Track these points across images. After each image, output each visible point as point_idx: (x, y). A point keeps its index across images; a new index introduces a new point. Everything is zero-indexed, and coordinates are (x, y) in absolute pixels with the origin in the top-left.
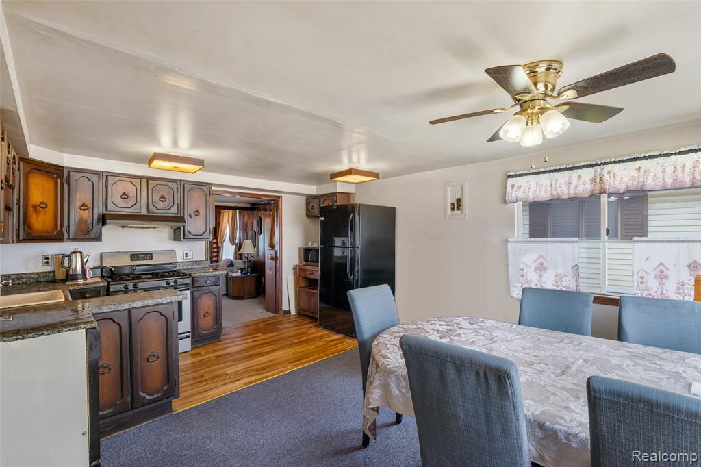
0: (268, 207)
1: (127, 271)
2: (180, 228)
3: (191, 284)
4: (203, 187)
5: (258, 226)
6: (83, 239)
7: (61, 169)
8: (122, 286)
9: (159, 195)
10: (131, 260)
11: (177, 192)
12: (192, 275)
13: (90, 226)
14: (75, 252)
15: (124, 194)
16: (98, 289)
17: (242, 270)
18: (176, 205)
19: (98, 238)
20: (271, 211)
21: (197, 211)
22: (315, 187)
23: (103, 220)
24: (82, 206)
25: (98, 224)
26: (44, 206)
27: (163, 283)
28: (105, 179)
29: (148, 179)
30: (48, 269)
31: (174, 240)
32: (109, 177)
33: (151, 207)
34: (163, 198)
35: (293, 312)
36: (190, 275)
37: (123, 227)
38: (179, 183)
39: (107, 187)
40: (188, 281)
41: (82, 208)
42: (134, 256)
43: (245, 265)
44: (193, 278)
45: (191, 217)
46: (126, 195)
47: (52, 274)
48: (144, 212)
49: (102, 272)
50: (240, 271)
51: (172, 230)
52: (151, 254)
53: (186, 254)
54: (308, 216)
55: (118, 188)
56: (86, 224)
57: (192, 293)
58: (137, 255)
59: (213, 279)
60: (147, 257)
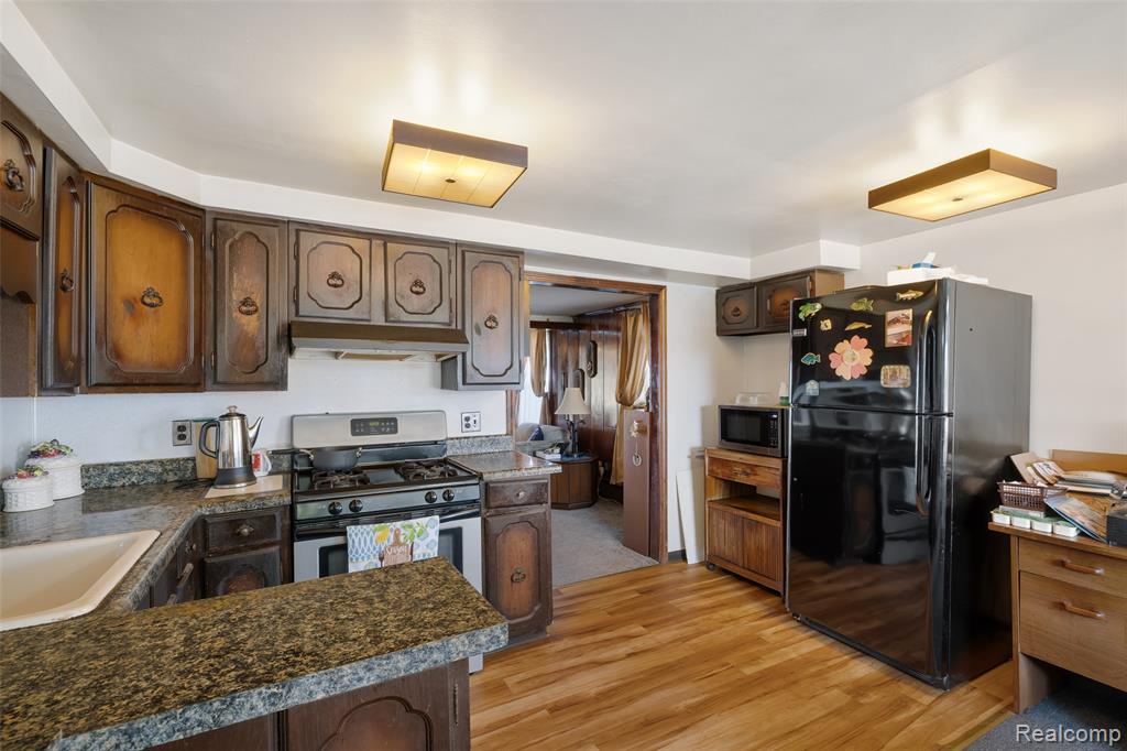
0: (612, 322)
1: (342, 461)
2: (455, 357)
3: (482, 502)
4: (504, 260)
5: (589, 360)
6: (246, 384)
7: (199, 213)
8: (325, 506)
9: (410, 279)
10: (354, 434)
11: (450, 272)
12: (485, 476)
13: (262, 353)
14: (228, 416)
15: (333, 276)
16: (268, 513)
17: (562, 447)
18: (446, 303)
19: (279, 383)
20: (618, 329)
21: (491, 318)
22: (749, 260)
23: (289, 336)
24: (244, 303)
25: (279, 349)
26: (155, 301)
27: (418, 499)
28: (293, 239)
29: (387, 238)
30: (183, 452)
31: (443, 387)
32: (302, 234)
33: (393, 308)
34: (418, 287)
35: (692, 558)
36: (480, 476)
37: (336, 355)
38: (452, 250)
39: (297, 257)
40: (473, 492)
41: (244, 308)
42: (360, 425)
43: (565, 436)
44: (487, 484)
45: (479, 332)
46: (339, 278)
47: (190, 465)
48: (378, 320)
49: (293, 462)
50: (558, 450)
51: (438, 364)
52: (395, 420)
53: (467, 419)
54: (721, 332)
55: (323, 260)
56: (254, 345)
57: (485, 524)
58: (366, 421)
59: (532, 488)
60: (386, 427)
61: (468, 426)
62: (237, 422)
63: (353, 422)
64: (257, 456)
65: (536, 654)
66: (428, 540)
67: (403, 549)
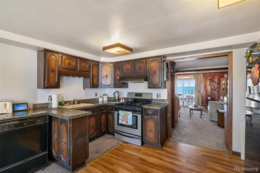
3: (143, 112)
4: (158, 59)
6: (118, 87)
8: (118, 106)
11: (146, 64)
12: (143, 107)
18: (145, 71)
32: (124, 63)
34: (140, 68)
38: (147, 59)
41: (118, 76)
45: (152, 76)
46: (128, 69)
52: (142, 94)
53: (158, 95)
57: (142, 117)
58: (138, 94)
59: (153, 111)
60: (140, 95)
61: (158, 97)
62: (117, 93)
63: (136, 94)
64: (120, 98)
65: (153, 150)
66: (130, 116)
67: (126, 116)
